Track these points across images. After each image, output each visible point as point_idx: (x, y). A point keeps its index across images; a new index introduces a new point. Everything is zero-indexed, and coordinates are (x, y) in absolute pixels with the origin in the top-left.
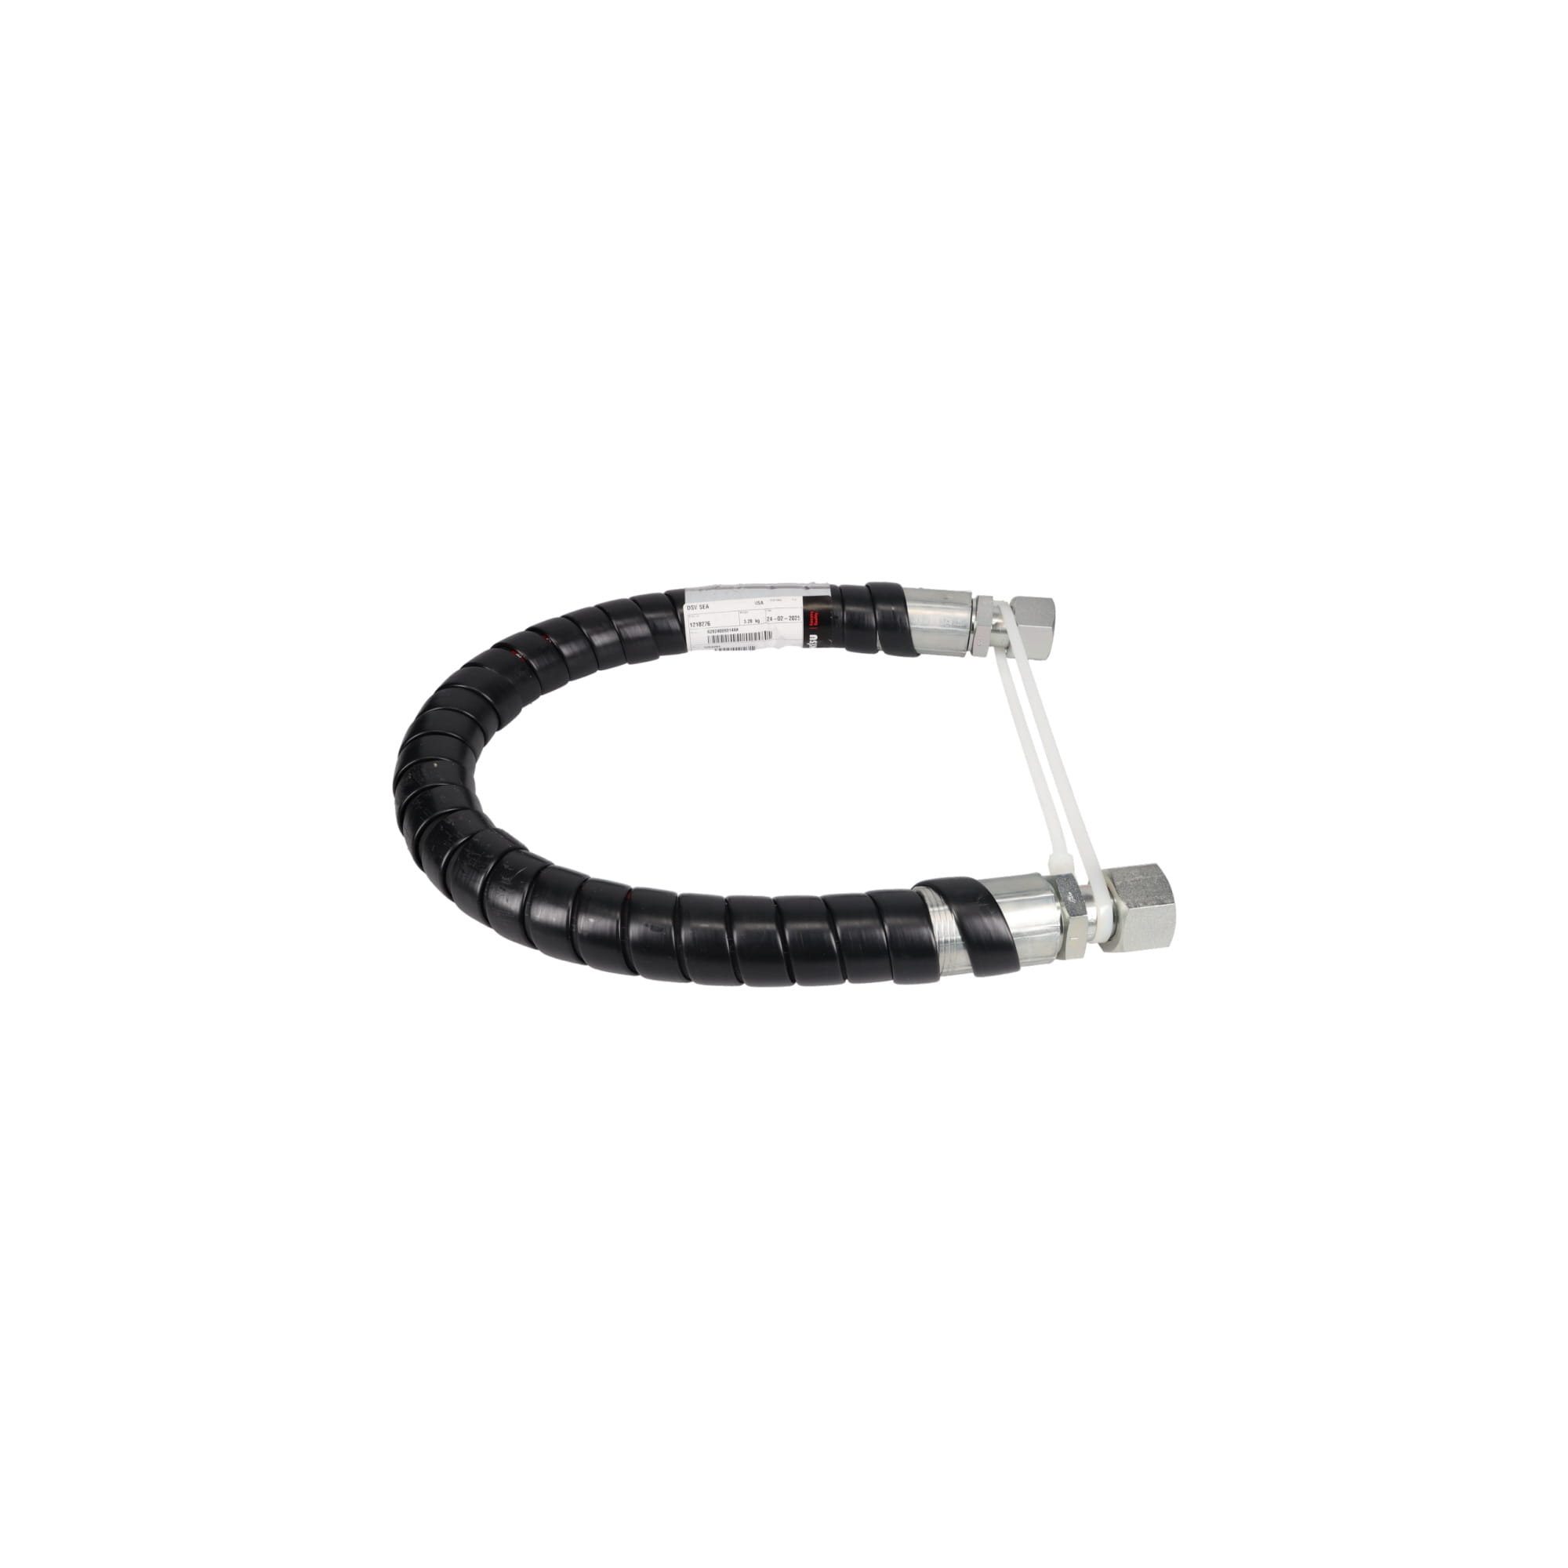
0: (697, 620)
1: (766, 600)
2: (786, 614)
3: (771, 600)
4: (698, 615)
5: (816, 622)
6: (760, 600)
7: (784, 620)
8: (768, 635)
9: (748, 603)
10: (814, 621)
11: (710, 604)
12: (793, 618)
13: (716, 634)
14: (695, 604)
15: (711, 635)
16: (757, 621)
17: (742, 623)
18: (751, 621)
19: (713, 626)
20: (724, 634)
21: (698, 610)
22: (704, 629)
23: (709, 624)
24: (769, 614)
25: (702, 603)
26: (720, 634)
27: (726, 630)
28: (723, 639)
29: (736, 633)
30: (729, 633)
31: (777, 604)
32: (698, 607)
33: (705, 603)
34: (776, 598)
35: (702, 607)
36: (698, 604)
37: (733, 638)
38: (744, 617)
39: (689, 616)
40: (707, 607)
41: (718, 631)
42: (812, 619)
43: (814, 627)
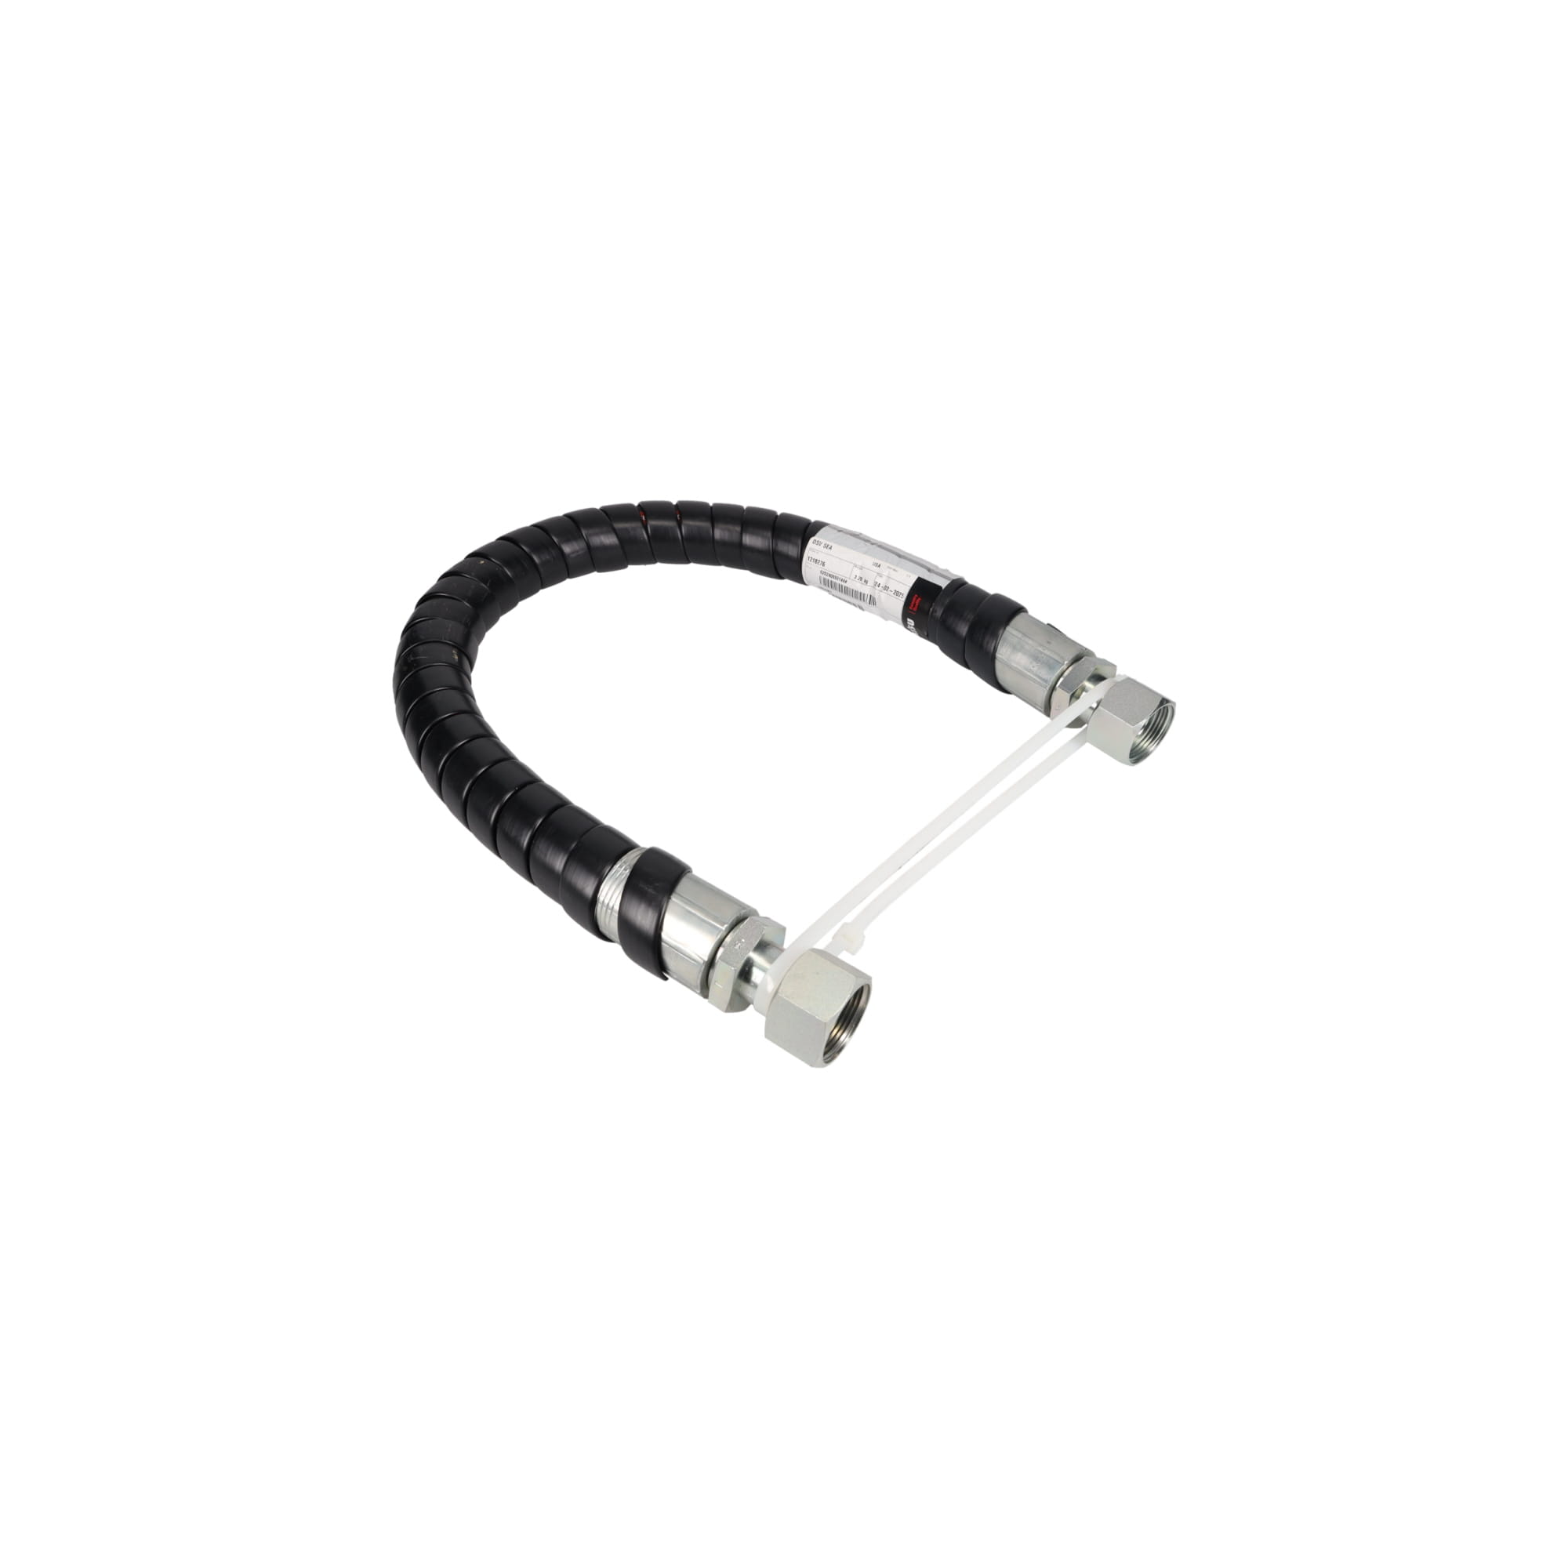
0: (815, 556)
1: (884, 564)
2: (894, 586)
3: (889, 567)
4: (818, 552)
5: (919, 608)
6: (879, 562)
7: (889, 592)
8: (872, 601)
9: (866, 560)
10: (914, 606)
11: (835, 546)
12: (897, 593)
13: (828, 578)
14: (821, 540)
15: (823, 576)
16: (867, 583)
17: (853, 577)
18: (862, 579)
19: (828, 568)
20: (834, 580)
21: (821, 548)
22: (818, 568)
23: (823, 564)
24: (879, 580)
25: (828, 543)
26: (830, 579)
27: (836, 578)
28: (832, 585)
29: (844, 584)
30: (839, 582)
31: (890, 572)
32: (823, 545)
33: (830, 544)
34: (893, 567)
35: (826, 546)
36: (824, 541)
37: (841, 588)
38: (857, 572)
39: (811, 549)
40: (830, 548)
41: (830, 575)
42: (913, 603)
43: (912, 611)
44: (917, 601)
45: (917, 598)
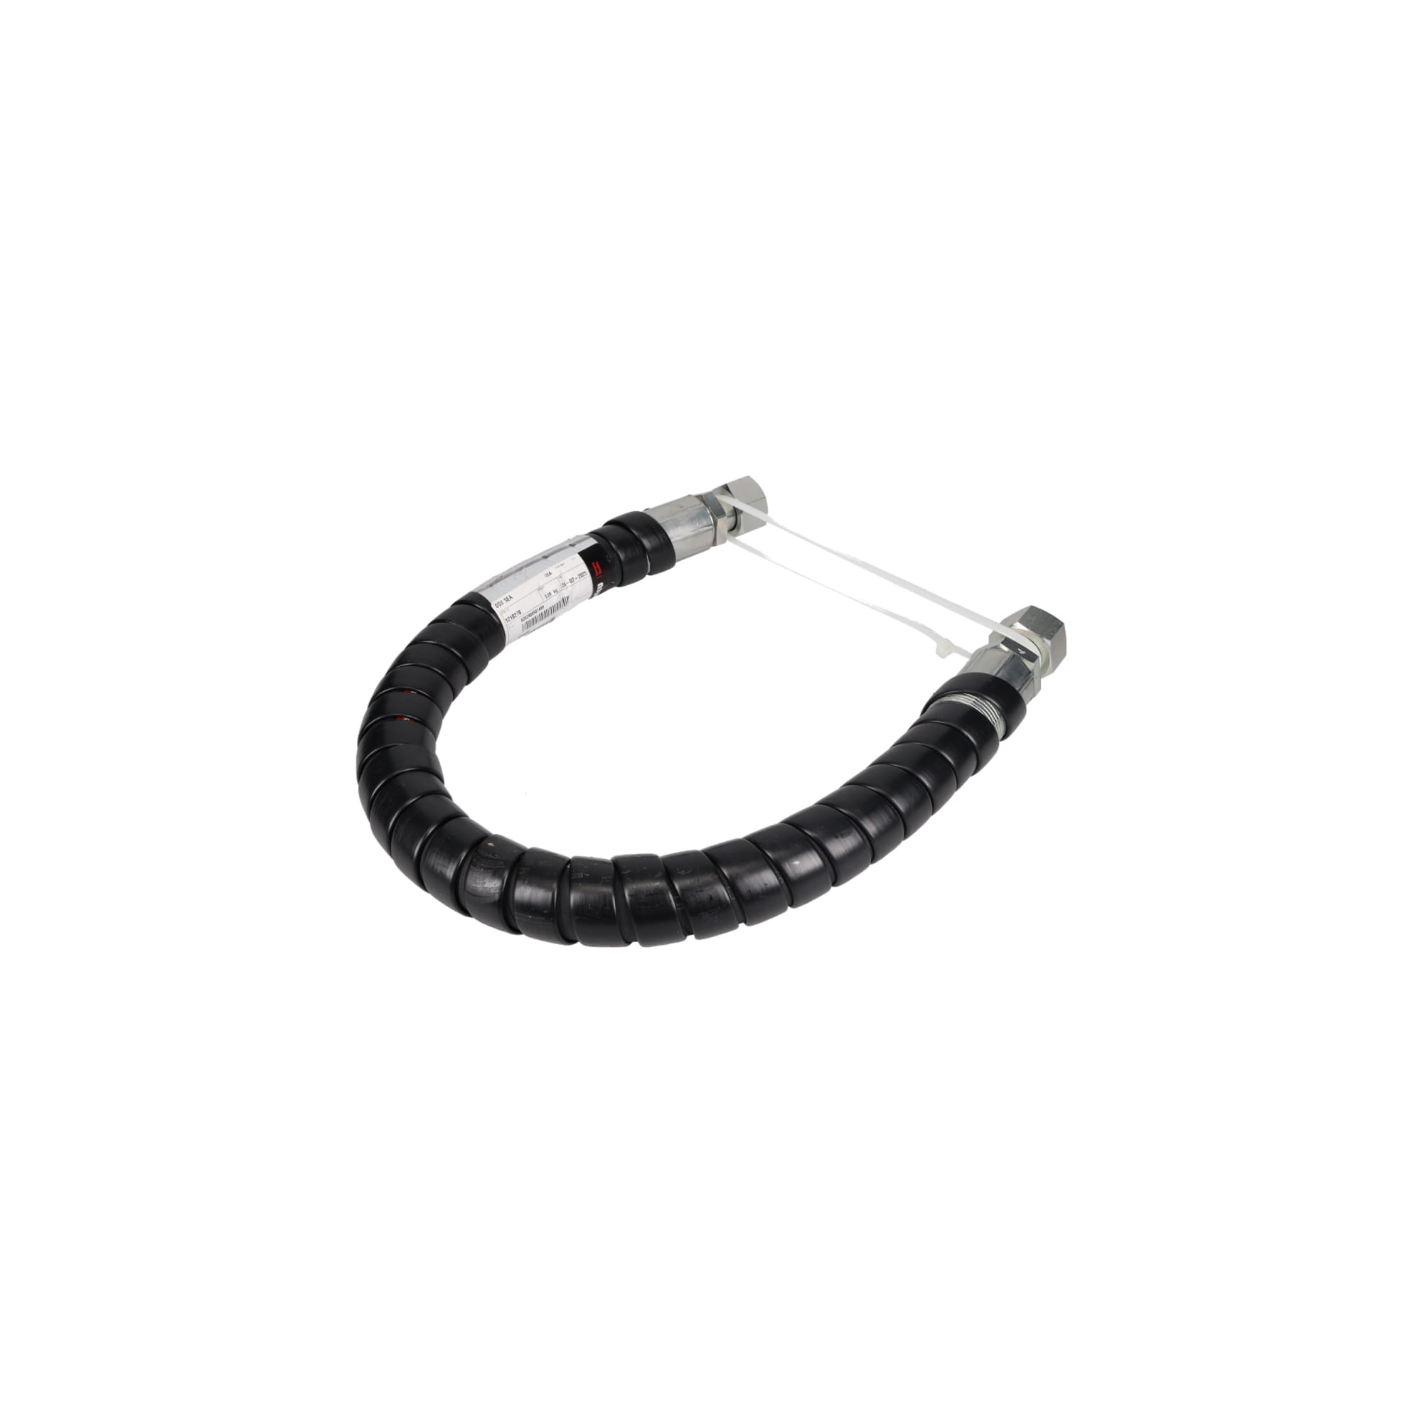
0: (509, 614)
1: (552, 569)
2: (575, 574)
3: (556, 568)
4: (508, 609)
5: (600, 570)
6: (546, 570)
7: (576, 581)
8: (564, 602)
9: (537, 580)
10: (598, 570)
11: (510, 593)
12: (581, 575)
13: (528, 620)
14: (499, 600)
15: (524, 622)
16: (556, 591)
17: (545, 599)
18: (550, 593)
19: (525, 612)
20: (533, 616)
21: (506, 605)
22: (518, 620)
23: (520, 612)
24: (562, 581)
25: (505, 597)
26: (530, 618)
27: (535, 612)
28: (534, 621)
29: (542, 611)
30: (539, 612)
31: (563, 569)
32: (504, 601)
33: (507, 595)
34: (556, 565)
35: (507, 600)
36: (501, 599)
37: (542, 617)
38: (543, 593)
39: (501, 613)
40: (511, 598)
41: (529, 616)
42: (596, 569)
43: (600, 575)
44: (597, 566)
45: (595, 564)
